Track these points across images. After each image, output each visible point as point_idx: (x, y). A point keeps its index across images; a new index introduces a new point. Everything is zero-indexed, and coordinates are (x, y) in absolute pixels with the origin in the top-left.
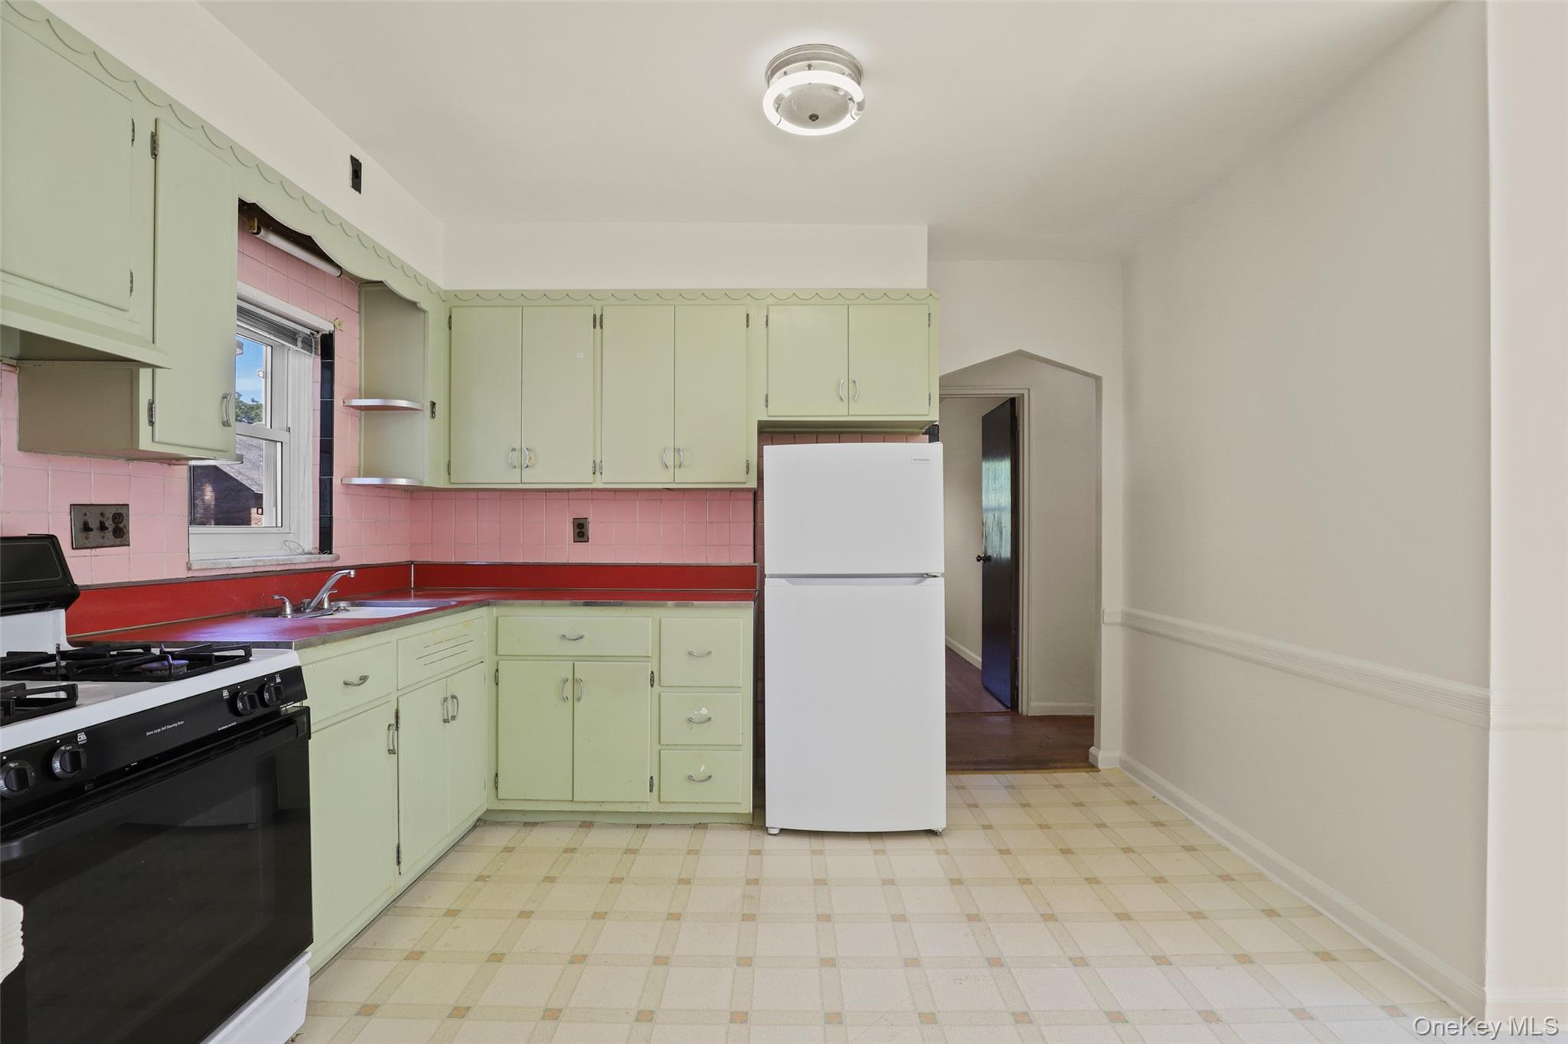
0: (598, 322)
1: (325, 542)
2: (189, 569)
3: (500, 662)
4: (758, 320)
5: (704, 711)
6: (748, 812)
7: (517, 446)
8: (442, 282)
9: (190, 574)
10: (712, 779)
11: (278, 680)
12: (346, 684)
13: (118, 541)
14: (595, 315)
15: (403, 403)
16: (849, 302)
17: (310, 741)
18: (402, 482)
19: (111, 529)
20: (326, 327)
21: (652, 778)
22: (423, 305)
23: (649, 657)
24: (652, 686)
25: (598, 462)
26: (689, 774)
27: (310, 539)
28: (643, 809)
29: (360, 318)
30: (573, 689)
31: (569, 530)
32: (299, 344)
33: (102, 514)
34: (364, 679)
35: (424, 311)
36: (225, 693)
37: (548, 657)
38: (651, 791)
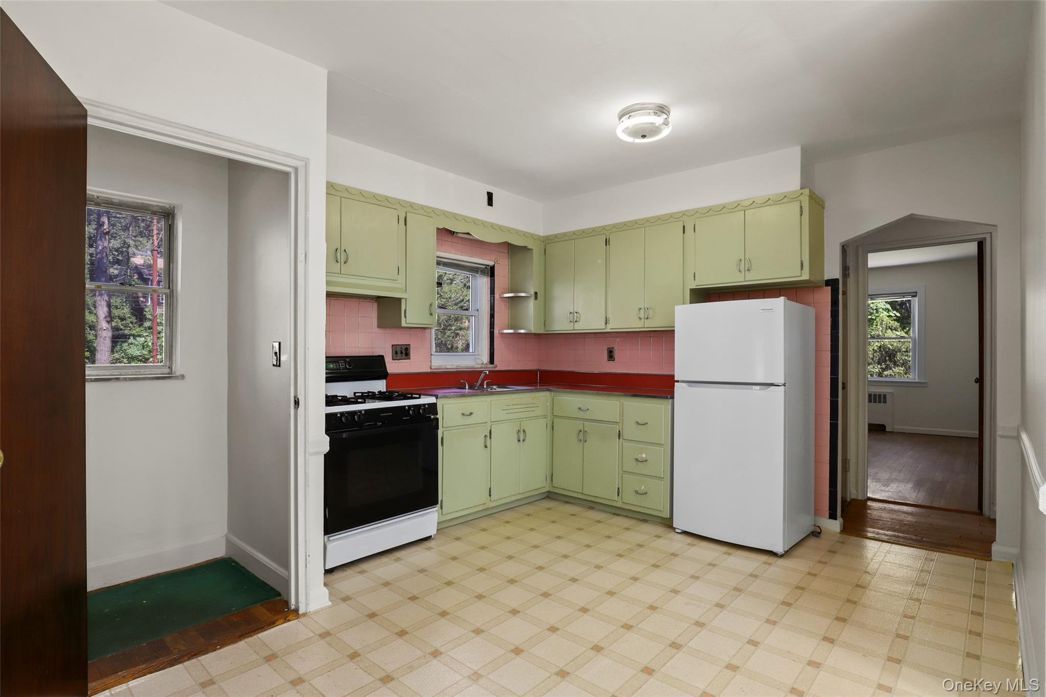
0: (607, 242)
1: (492, 361)
2: (431, 368)
3: (554, 419)
4: (689, 229)
5: (644, 456)
6: (666, 517)
7: (572, 311)
8: (541, 232)
9: (431, 371)
10: (647, 494)
11: (427, 406)
12: (463, 414)
13: (406, 357)
14: (606, 239)
15: (523, 295)
16: (745, 208)
17: (439, 431)
18: (522, 331)
19: (404, 353)
20: (491, 263)
21: (618, 488)
22: (529, 247)
23: (617, 422)
24: (619, 438)
25: (608, 317)
26: (636, 489)
27: (485, 358)
28: (615, 504)
29: (509, 256)
30: (582, 436)
31: (605, 355)
32: (479, 273)
33: (402, 348)
34: (471, 414)
35: (531, 250)
36: (407, 407)
37: (574, 418)
38: (618, 495)
